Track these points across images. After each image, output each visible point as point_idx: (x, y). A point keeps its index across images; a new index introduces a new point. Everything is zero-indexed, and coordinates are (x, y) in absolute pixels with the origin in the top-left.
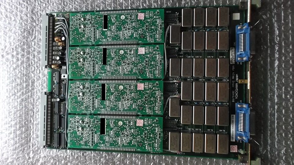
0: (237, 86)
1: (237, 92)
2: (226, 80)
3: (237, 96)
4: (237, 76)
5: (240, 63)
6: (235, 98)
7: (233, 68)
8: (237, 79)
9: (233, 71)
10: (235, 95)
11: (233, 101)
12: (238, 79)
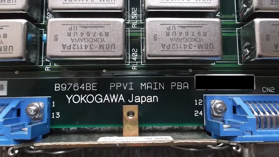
0: (114, 99)
1: (90, 99)
2: (135, 59)
3: (76, 99)
4: (150, 99)
5: (200, 108)
6: (71, 92)
7: (180, 86)
8: (139, 99)
9: (168, 86)
10: (82, 92)
11: (57, 87)
12: (139, 104)
